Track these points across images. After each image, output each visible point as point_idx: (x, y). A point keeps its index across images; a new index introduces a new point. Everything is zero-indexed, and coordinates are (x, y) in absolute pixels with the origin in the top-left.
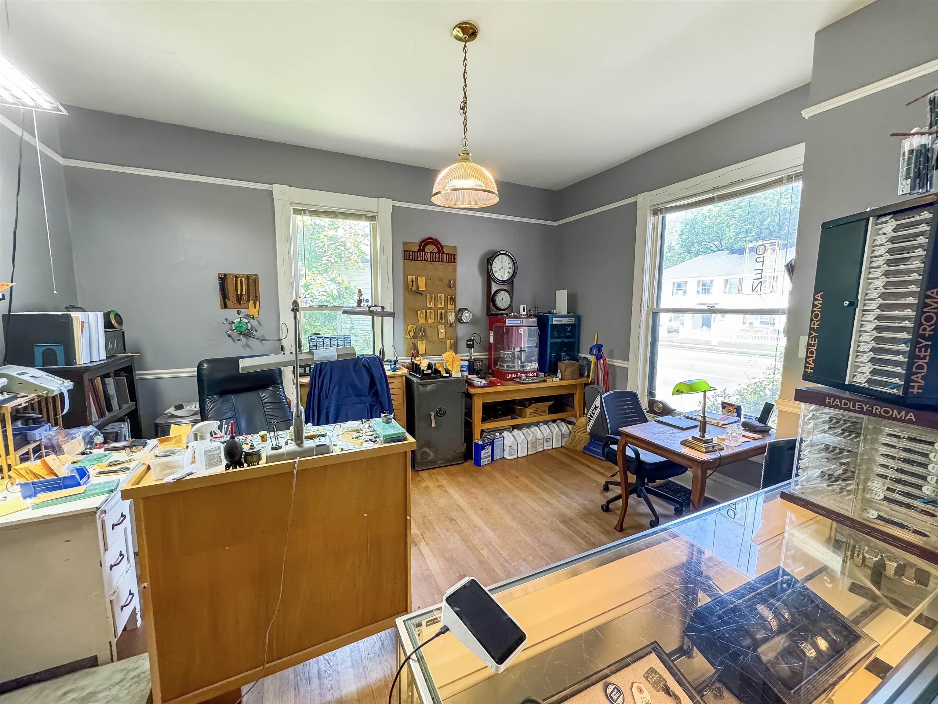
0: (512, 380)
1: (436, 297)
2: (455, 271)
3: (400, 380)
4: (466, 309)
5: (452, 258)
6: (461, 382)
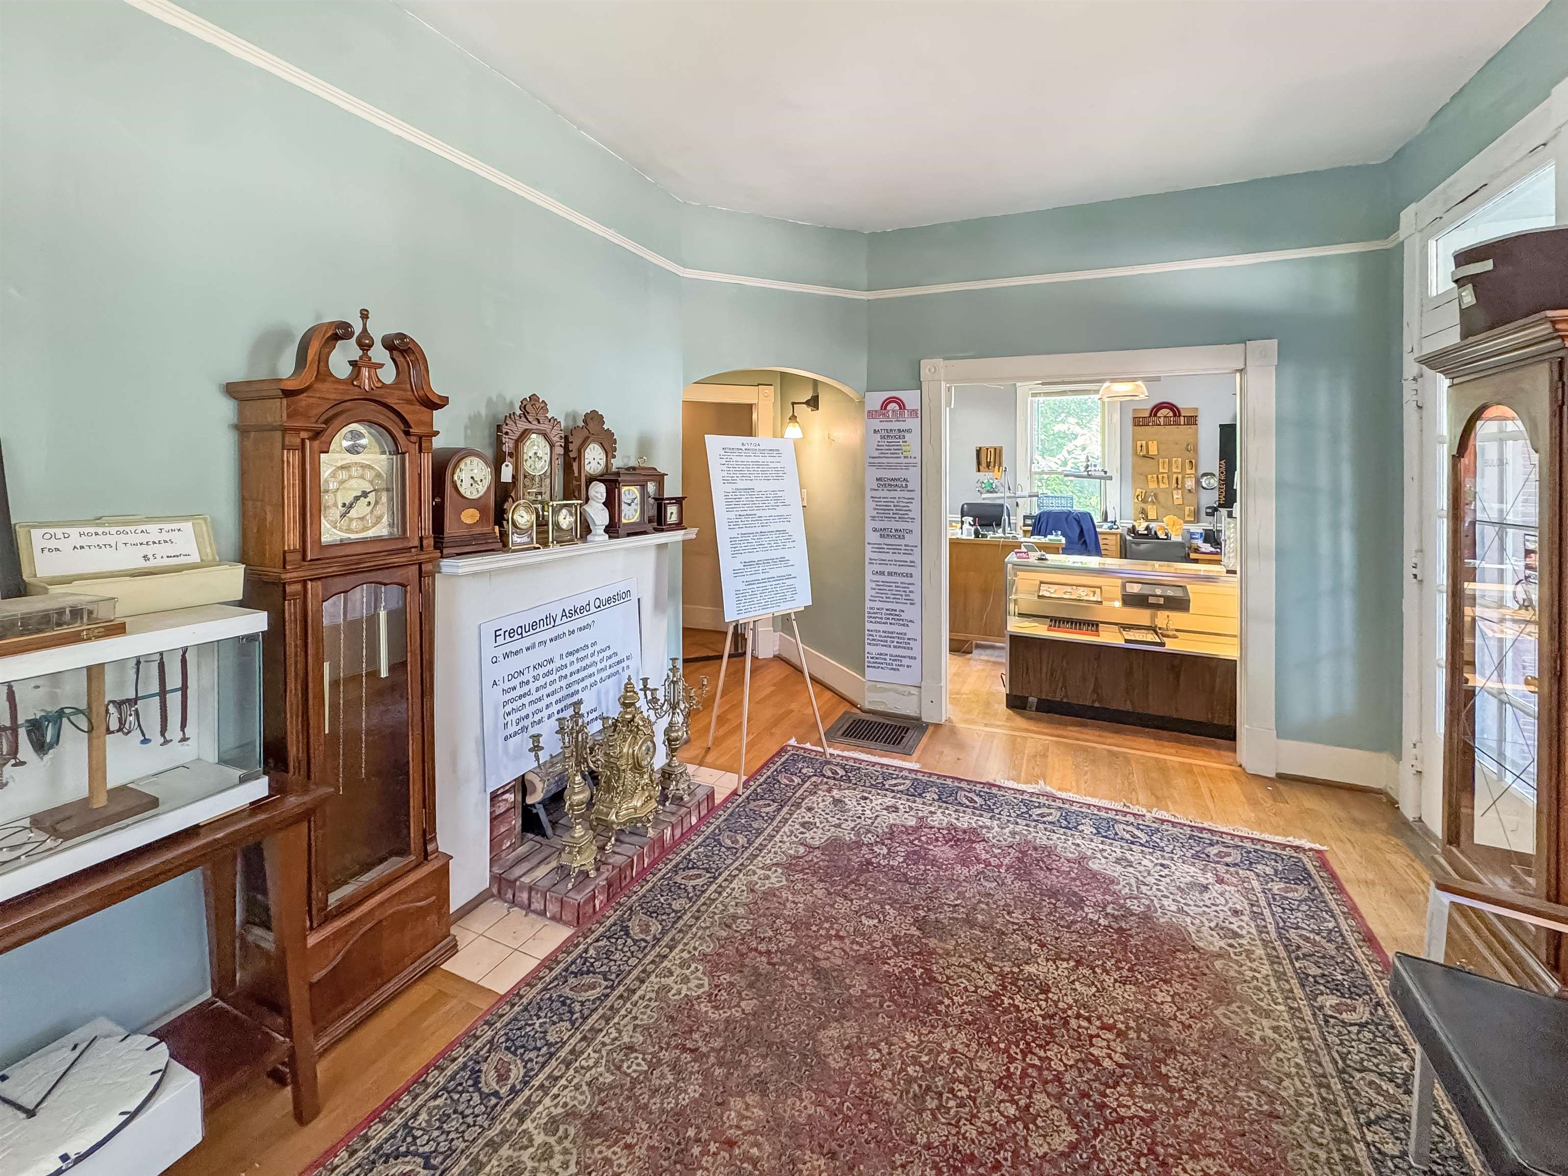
1: (1170, 461)
2: (1197, 432)
3: (1114, 537)
4: (1211, 474)
5: (1192, 420)
6: (1181, 545)
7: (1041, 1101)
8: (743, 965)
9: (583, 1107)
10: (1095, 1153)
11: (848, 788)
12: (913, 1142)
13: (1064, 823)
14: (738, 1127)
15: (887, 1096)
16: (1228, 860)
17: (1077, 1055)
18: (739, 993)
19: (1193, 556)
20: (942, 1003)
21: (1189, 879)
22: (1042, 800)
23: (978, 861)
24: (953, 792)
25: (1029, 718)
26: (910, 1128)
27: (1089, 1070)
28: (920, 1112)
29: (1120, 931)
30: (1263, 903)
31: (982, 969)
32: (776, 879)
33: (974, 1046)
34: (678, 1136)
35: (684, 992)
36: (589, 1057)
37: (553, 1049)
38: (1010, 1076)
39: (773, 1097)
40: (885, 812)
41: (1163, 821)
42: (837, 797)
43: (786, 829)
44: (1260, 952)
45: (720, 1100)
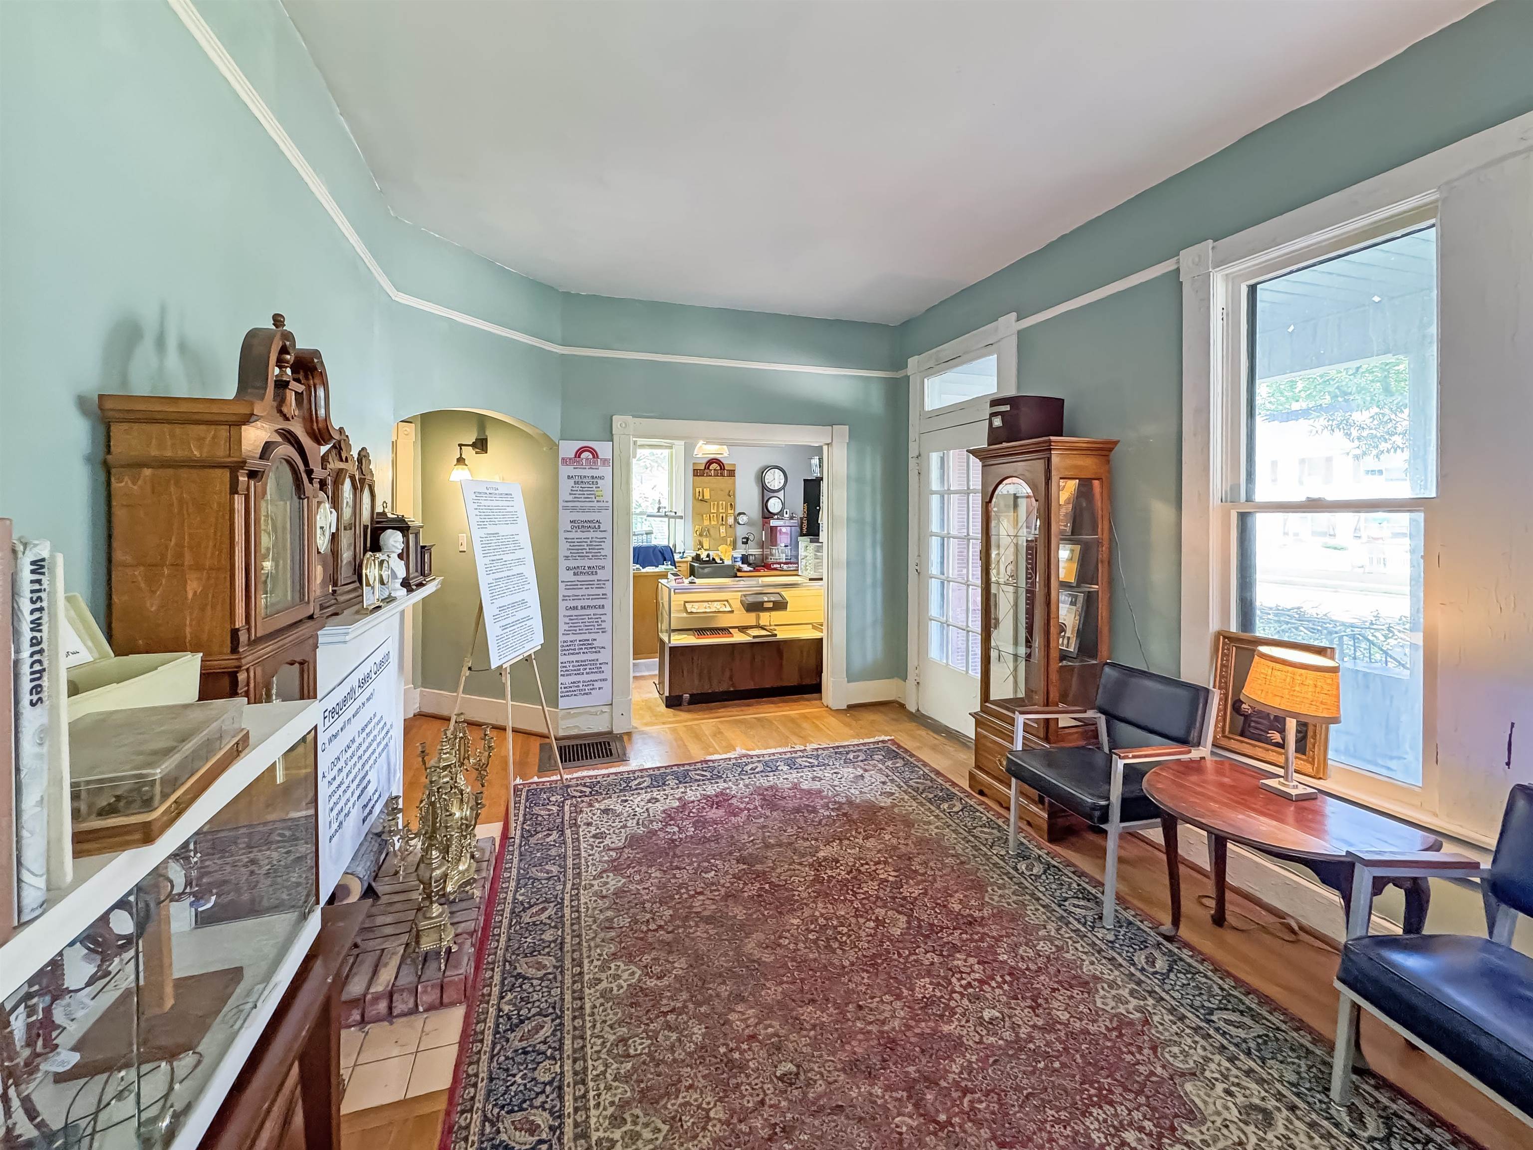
0: (775, 569)
1: (718, 504)
2: (734, 483)
3: (685, 565)
4: (744, 514)
5: (732, 473)
6: (733, 567)
7: (880, 912)
8: (651, 944)
9: (629, 1094)
10: (918, 919)
11: (604, 799)
12: (844, 967)
13: (769, 769)
14: (748, 1026)
15: (811, 956)
16: (860, 758)
17: (876, 883)
18: (667, 961)
19: (739, 574)
20: (794, 895)
21: (852, 775)
22: (745, 760)
23: (742, 810)
24: (686, 774)
25: (689, 711)
26: (837, 962)
27: (886, 886)
28: (834, 952)
29: (845, 814)
30: (890, 774)
31: (797, 867)
32: (614, 882)
33: (830, 906)
34: (716, 1058)
35: (625, 985)
36: (594, 1067)
37: (556, 1084)
38: (857, 910)
39: (751, 999)
40: (650, 805)
41: (817, 749)
42: (602, 807)
43: (583, 845)
44: (906, 797)
45: (722, 1022)
